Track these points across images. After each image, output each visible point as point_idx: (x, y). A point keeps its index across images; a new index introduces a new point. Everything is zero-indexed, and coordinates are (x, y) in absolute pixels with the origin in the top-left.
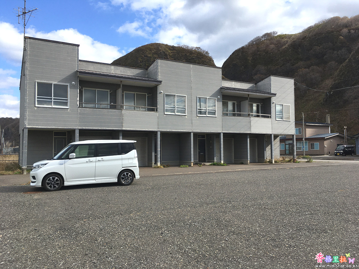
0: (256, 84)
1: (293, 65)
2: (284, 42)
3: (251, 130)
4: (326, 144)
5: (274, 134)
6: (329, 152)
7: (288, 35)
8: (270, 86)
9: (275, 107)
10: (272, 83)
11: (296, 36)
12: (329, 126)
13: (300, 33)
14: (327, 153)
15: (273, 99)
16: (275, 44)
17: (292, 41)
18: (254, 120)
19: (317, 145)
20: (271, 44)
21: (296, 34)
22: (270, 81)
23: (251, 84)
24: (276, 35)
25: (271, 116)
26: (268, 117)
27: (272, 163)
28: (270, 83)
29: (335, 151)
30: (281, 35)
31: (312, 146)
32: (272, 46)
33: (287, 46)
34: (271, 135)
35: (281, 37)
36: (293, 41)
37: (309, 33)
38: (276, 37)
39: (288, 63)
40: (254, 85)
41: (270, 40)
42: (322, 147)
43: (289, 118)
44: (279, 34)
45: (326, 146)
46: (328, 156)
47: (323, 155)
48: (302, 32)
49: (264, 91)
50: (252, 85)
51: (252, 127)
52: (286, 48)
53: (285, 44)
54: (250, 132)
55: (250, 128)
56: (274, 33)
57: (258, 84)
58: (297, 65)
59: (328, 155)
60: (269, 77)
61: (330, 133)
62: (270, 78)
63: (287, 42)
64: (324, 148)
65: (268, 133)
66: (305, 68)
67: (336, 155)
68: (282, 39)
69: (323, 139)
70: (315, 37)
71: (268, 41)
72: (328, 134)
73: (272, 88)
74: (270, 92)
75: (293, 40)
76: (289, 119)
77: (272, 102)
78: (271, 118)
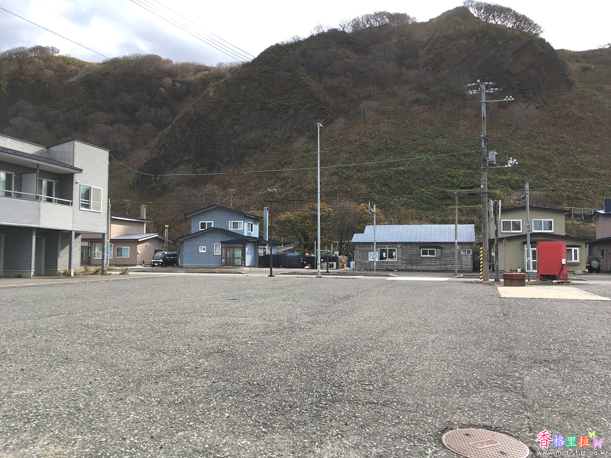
0: (48, 148)
1: (86, 115)
2: (71, 71)
3: (41, 222)
4: (140, 248)
5: (76, 231)
6: (144, 262)
7: (79, 61)
8: (73, 156)
9: (79, 189)
10: (76, 151)
11: (92, 66)
12: (144, 223)
13: (98, 64)
14: (140, 263)
15: (77, 178)
16: (55, 71)
17: (86, 73)
18: (45, 206)
19: (126, 251)
20: (47, 68)
21: (92, 63)
22: (73, 149)
23: (39, 147)
24: (57, 55)
25: (72, 203)
26: (68, 204)
27: (70, 275)
28: (73, 151)
29: (153, 260)
30: (66, 57)
31: (119, 251)
32: (49, 73)
33: (75, 79)
34: (71, 232)
35: (67, 61)
36: (88, 75)
37: (115, 69)
38: (56, 58)
39: (78, 109)
40: (45, 150)
41: (45, 60)
42: (134, 253)
43: (98, 208)
44: (62, 55)
45: (139, 252)
46: (142, 267)
47: (135, 265)
48: (103, 63)
49: (63, 161)
50: (42, 148)
51: (41, 218)
52: (74, 82)
53: (73, 76)
54: (38, 226)
55: (38, 218)
56: (53, 49)
57: (50, 148)
58: (93, 115)
59: (141, 265)
60: (72, 142)
61: (145, 233)
62: (74, 144)
63: (77, 72)
64: (136, 256)
65: (67, 229)
66: (106, 124)
67: (153, 266)
68: (68, 64)
69: (137, 242)
70: (123, 77)
71: (41, 61)
72: (143, 235)
73: (76, 160)
74: (72, 165)
75: (88, 72)
76: (98, 210)
77: (74, 181)
78: (72, 205)
